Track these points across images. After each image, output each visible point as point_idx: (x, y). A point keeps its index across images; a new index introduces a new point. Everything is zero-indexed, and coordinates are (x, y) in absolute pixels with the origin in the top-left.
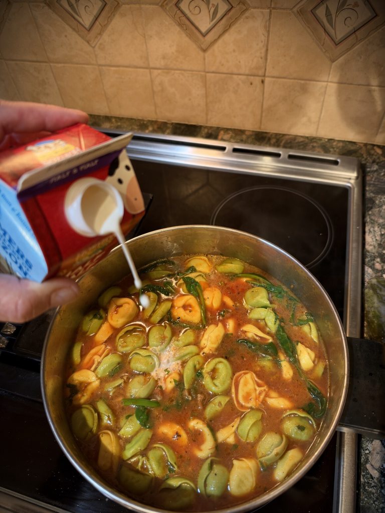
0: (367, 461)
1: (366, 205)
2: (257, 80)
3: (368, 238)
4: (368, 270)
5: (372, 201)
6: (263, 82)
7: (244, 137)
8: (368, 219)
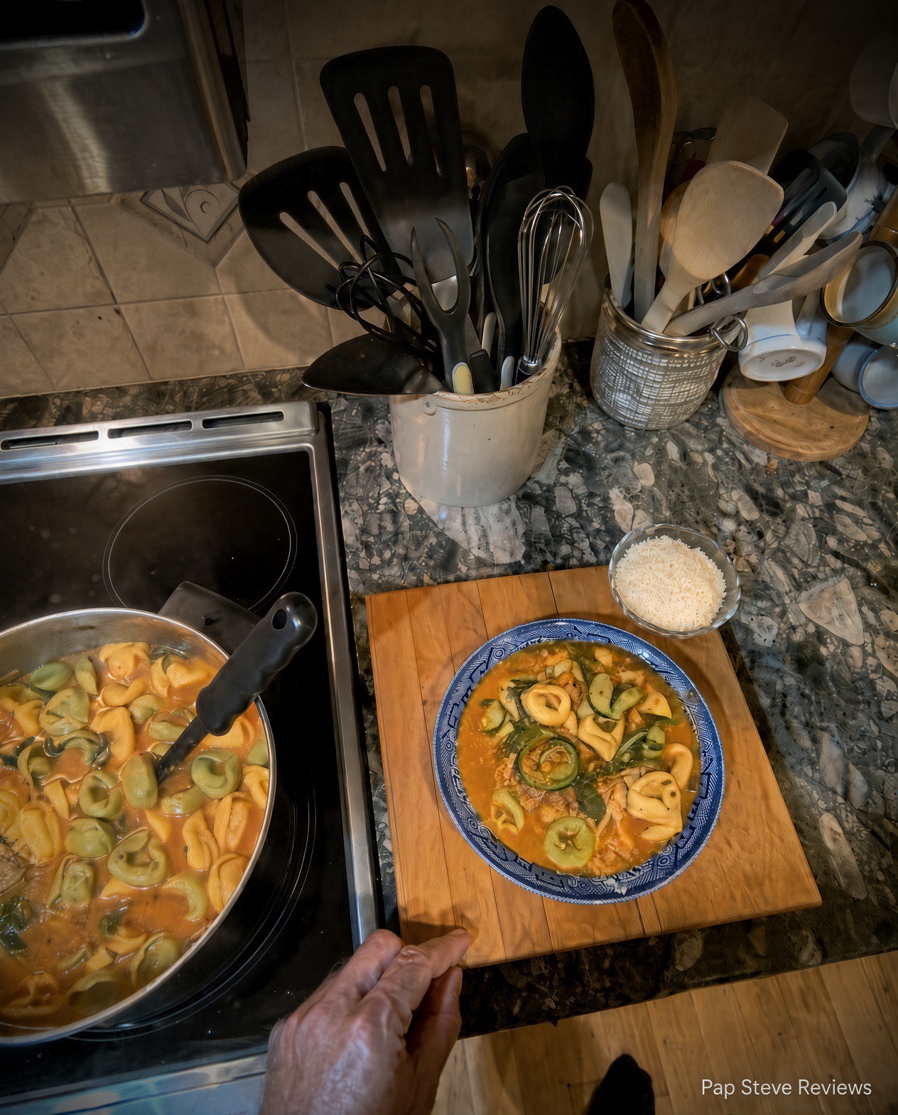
0: (383, 836)
1: (335, 473)
2: (107, 312)
3: (346, 524)
4: (352, 574)
5: (345, 463)
6: (118, 312)
7: (127, 400)
8: (342, 494)
